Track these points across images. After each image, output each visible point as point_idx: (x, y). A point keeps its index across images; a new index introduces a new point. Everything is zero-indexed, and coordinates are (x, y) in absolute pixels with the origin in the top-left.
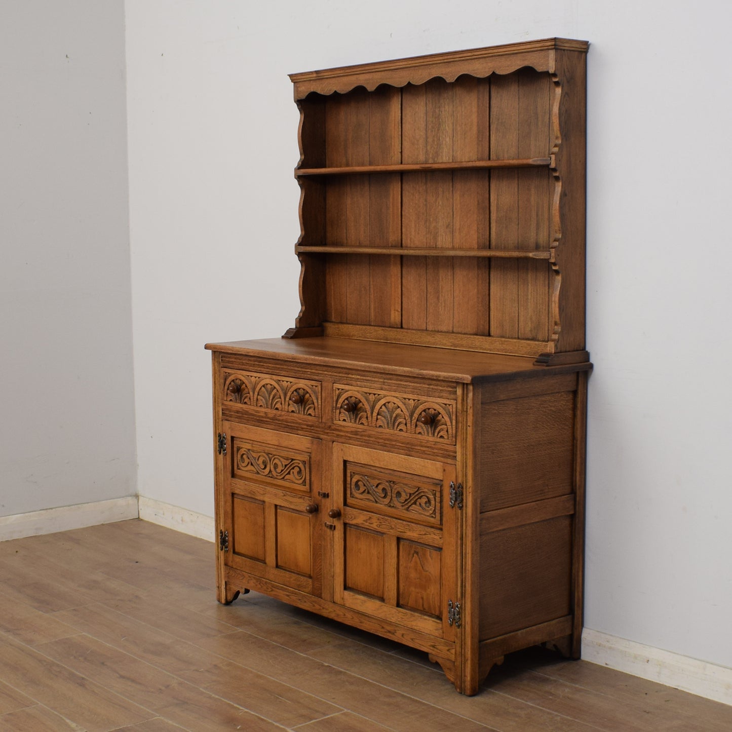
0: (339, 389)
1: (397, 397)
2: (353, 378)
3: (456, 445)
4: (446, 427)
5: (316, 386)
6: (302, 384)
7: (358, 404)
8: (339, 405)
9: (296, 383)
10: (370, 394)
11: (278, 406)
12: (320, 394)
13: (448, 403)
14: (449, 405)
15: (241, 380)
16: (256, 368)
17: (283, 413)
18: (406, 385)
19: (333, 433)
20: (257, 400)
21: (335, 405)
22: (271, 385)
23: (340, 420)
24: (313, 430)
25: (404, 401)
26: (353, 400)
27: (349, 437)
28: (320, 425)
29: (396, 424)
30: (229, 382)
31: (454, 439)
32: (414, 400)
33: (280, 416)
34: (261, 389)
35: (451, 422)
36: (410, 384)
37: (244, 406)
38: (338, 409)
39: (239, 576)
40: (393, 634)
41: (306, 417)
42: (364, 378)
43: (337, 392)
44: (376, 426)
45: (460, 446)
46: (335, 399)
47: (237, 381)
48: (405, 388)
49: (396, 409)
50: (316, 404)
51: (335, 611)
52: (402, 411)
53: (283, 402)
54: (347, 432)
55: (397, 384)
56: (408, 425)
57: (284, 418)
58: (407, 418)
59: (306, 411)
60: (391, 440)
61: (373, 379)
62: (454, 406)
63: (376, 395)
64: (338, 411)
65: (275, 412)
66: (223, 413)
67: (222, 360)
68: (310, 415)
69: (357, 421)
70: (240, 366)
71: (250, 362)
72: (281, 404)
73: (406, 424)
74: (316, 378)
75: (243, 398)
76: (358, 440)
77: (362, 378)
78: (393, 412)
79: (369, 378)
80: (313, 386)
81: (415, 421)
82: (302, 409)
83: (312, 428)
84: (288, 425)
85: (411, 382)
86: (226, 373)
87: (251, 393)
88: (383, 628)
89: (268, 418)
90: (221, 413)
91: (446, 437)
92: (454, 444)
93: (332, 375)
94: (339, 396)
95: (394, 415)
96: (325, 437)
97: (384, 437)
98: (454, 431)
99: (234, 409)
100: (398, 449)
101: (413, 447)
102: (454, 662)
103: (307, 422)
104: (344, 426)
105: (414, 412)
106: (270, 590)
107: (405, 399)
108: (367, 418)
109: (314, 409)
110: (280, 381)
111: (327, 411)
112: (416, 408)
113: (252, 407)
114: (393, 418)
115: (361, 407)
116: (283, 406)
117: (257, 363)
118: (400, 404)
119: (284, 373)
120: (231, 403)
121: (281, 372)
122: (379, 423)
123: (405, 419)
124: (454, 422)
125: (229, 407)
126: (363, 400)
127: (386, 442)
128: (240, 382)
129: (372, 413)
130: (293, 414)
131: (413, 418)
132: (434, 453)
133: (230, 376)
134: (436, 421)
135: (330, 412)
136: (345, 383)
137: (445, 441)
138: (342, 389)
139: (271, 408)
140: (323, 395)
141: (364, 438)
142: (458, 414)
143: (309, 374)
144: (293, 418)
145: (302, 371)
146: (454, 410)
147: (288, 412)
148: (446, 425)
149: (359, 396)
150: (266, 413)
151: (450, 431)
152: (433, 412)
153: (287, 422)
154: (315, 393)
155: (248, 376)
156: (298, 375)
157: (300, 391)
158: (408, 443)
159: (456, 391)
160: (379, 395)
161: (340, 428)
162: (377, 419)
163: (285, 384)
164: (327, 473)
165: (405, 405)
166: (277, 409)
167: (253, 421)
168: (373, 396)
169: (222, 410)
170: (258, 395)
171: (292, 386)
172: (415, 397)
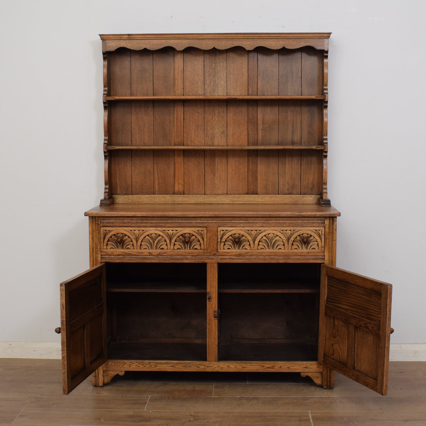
0: (223, 230)
1: (275, 230)
2: (237, 222)
3: (324, 252)
4: (317, 242)
5: (202, 231)
6: (187, 230)
7: (241, 238)
8: (223, 240)
9: (181, 231)
10: (252, 231)
11: (164, 246)
12: (205, 235)
13: (318, 229)
14: (319, 230)
15: (122, 234)
16: (139, 225)
17: (168, 251)
18: (283, 222)
19: (218, 258)
20: (141, 245)
21: (219, 240)
22: (156, 234)
23: (224, 249)
24: (198, 258)
25: (282, 232)
26: (237, 235)
27: (233, 258)
28: (206, 254)
29: (276, 246)
30: (110, 236)
31: (323, 249)
32: (290, 230)
33: (165, 253)
34: (145, 237)
35: (321, 240)
36: (287, 221)
37: (126, 251)
38: (223, 242)
39: (120, 364)
40: (272, 368)
41: (192, 250)
42: (247, 221)
43: (222, 232)
44: (258, 249)
45: (328, 252)
46: (219, 237)
47: (119, 235)
48: (283, 224)
49: (275, 237)
50: (202, 242)
51: (219, 366)
52: (280, 237)
53: (168, 244)
54: (231, 256)
55: (276, 222)
56: (286, 245)
57: (169, 253)
58: (284, 241)
59: (192, 247)
60: (271, 256)
61: (254, 221)
62: (323, 230)
63: (257, 231)
64: (223, 244)
65: (160, 251)
66: (101, 258)
67: (101, 222)
68: (196, 249)
69: (241, 248)
70: (121, 225)
71: (133, 221)
72: (167, 245)
73: (284, 245)
74: (201, 225)
75: (125, 245)
76: (241, 259)
77: (244, 221)
78: (272, 239)
79: (251, 221)
80: (199, 231)
81: (292, 242)
82: (188, 246)
83: (197, 257)
84: (173, 258)
85: (287, 220)
86: (106, 230)
87: (134, 242)
88: (263, 366)
89: (152, 256)
90: (100, 258)
91: (316, 248)
92: (324, 251)
93: (216, 222)
94: (223, 235)
95: (274, 241)
96: (210, 261)
97: (264, 254)
98: (323, 244)
99: (116, 253)
100: (277, 260)
101: (289, 257)
102: (322, 373)
103: (192, 253)
104: (228, 253)
105: (291, 237)
106: (154, 366)
107: (283, 230)
108: (250, 245)
109: (200, 245)
110: (165, 230)
111: (212, 245)
112: (292, 235)
113: (135, 250)
114: (272, 243)
115: (244, 239)
116: (169, 246)
117: (140, 221)
118: (279, 234)
119: (168, 225)
120: (112, 250)
121: (166, 225)
122: (261, 246)
123: (283, 242)
124: (323, 239)
125: (110, 253)
126: (246, 235)
127: (266, 257)
128: (121, 235)
129: (254, 242)
130: (178, 250)
131: (290, 241)
132: (306, 258)
133: (110, 232)
134: (308, 241)
135: (215, 245)
136: (229, 226)
137: (317, 250)
138: (226, 230)
139: (156, 248)
140: (209, 235)
141: (246, 257)
142: (326, 235)
143: (195, 224)
144: (179, 253)
145: (187, 222)
146: (323, 232)
147: (174, 249)
148: (317, 241)
149: (242, 233)
150: (149, 253)
151: (320, 245)
152: (306, 235)
153: (171, 256)
154: (201, 235)
155: (131, 230)
156: (183, 225)
157: (186, 235)
158: (285, 256)
159: (325, 222)
160: (260, 230)
161: (223, 254)
162: (259, 245)
163: (170, 232)
164: (212, 283)
165: (282, 234)
166: (162, 249)
167: (136, 259)
168: (255, 231)
169: (101, 256)
170: (142, 241)
171: (177, 233)
172: (292, 228)
